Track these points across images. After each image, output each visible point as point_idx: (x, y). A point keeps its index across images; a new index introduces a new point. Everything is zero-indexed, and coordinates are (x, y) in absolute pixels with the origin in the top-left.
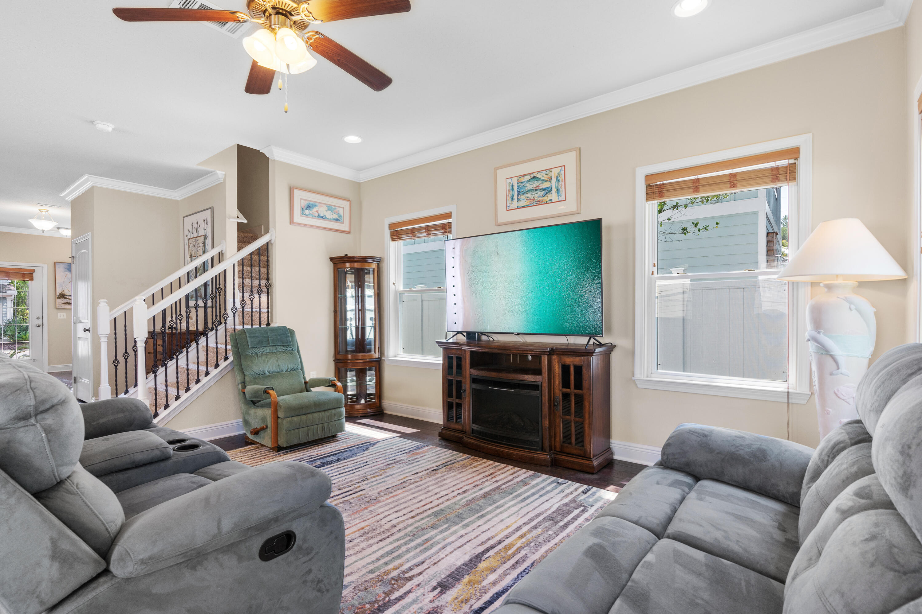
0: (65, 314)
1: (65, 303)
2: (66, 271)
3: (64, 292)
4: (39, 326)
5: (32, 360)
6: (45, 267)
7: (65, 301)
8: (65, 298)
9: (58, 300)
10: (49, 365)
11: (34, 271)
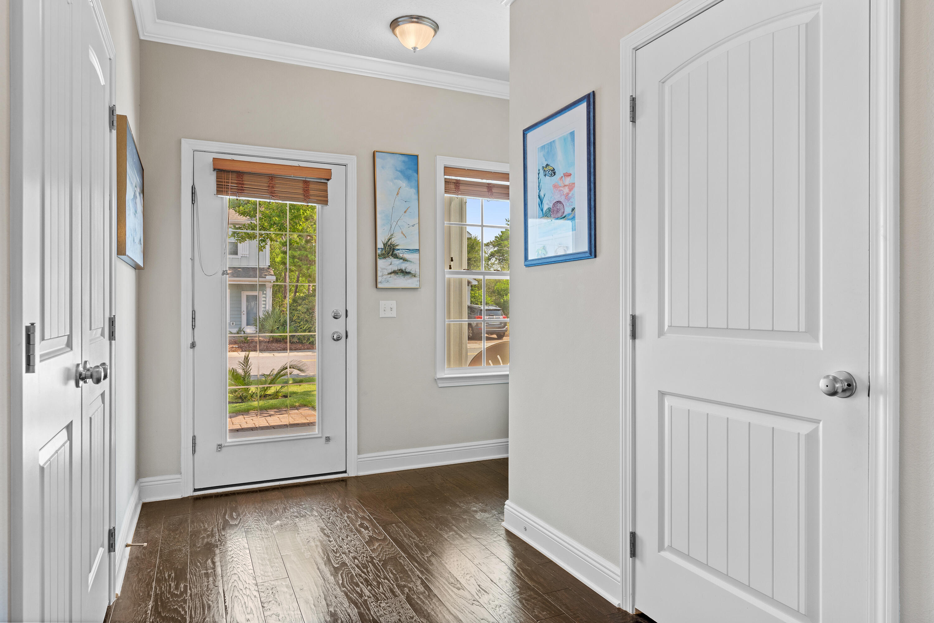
0: (393, 304)
1: (395, 272)
2: (397, 178)
3: (394, 241)
4: (338, 339)
5: (324, 439)
6: (352, 161)
7: (396, 264)
8: (396, 257)
9: (381, 263)
10: (359, 453)
11: (327, 176)
